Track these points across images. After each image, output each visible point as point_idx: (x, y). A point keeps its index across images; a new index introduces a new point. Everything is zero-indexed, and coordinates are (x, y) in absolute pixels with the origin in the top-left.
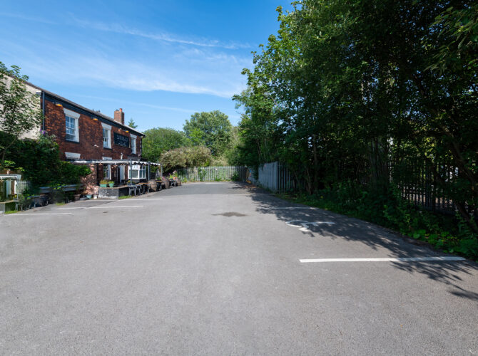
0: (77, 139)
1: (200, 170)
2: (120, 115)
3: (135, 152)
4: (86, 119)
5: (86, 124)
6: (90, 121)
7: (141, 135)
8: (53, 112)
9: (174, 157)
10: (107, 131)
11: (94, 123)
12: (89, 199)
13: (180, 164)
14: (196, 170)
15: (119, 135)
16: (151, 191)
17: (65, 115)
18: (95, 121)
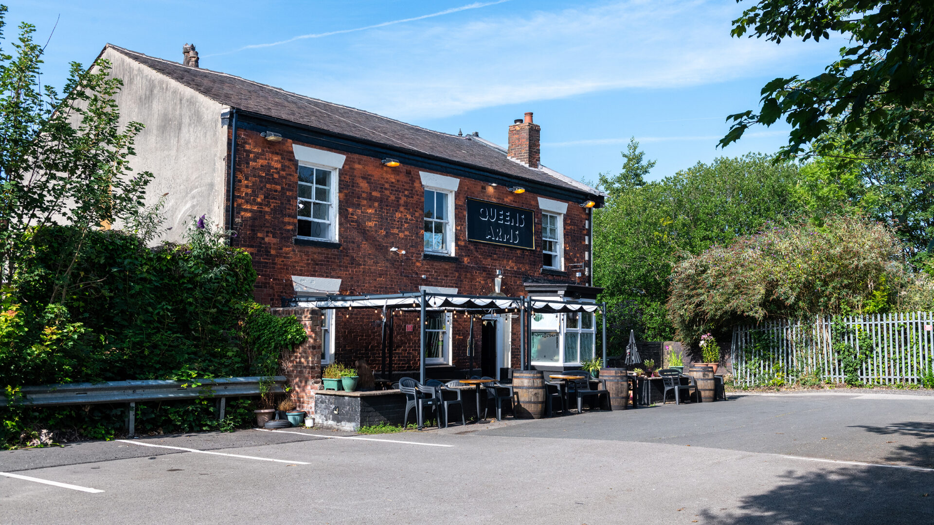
0: (334, 235)
1: (842, 334)
2: (525, 135)
3: (560, 264)
4: (366, 166)
5: (364, 185)
6: (376, 173)
7: (587, 196)
8: (261, 162)
9: (720, 275)
10: (442, 197)
11: (392, 178)
12: (290, 425)
13: (739, 303)
14: (823, 331)
15: (488, 205)
16: (515, 412)
17: (295, 162)
18: (394, 169)
